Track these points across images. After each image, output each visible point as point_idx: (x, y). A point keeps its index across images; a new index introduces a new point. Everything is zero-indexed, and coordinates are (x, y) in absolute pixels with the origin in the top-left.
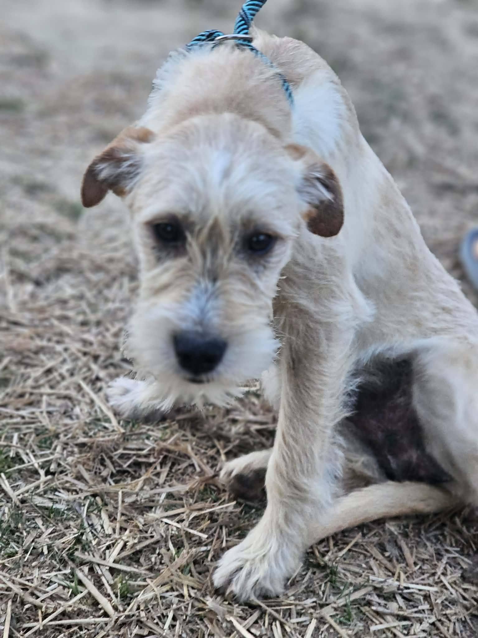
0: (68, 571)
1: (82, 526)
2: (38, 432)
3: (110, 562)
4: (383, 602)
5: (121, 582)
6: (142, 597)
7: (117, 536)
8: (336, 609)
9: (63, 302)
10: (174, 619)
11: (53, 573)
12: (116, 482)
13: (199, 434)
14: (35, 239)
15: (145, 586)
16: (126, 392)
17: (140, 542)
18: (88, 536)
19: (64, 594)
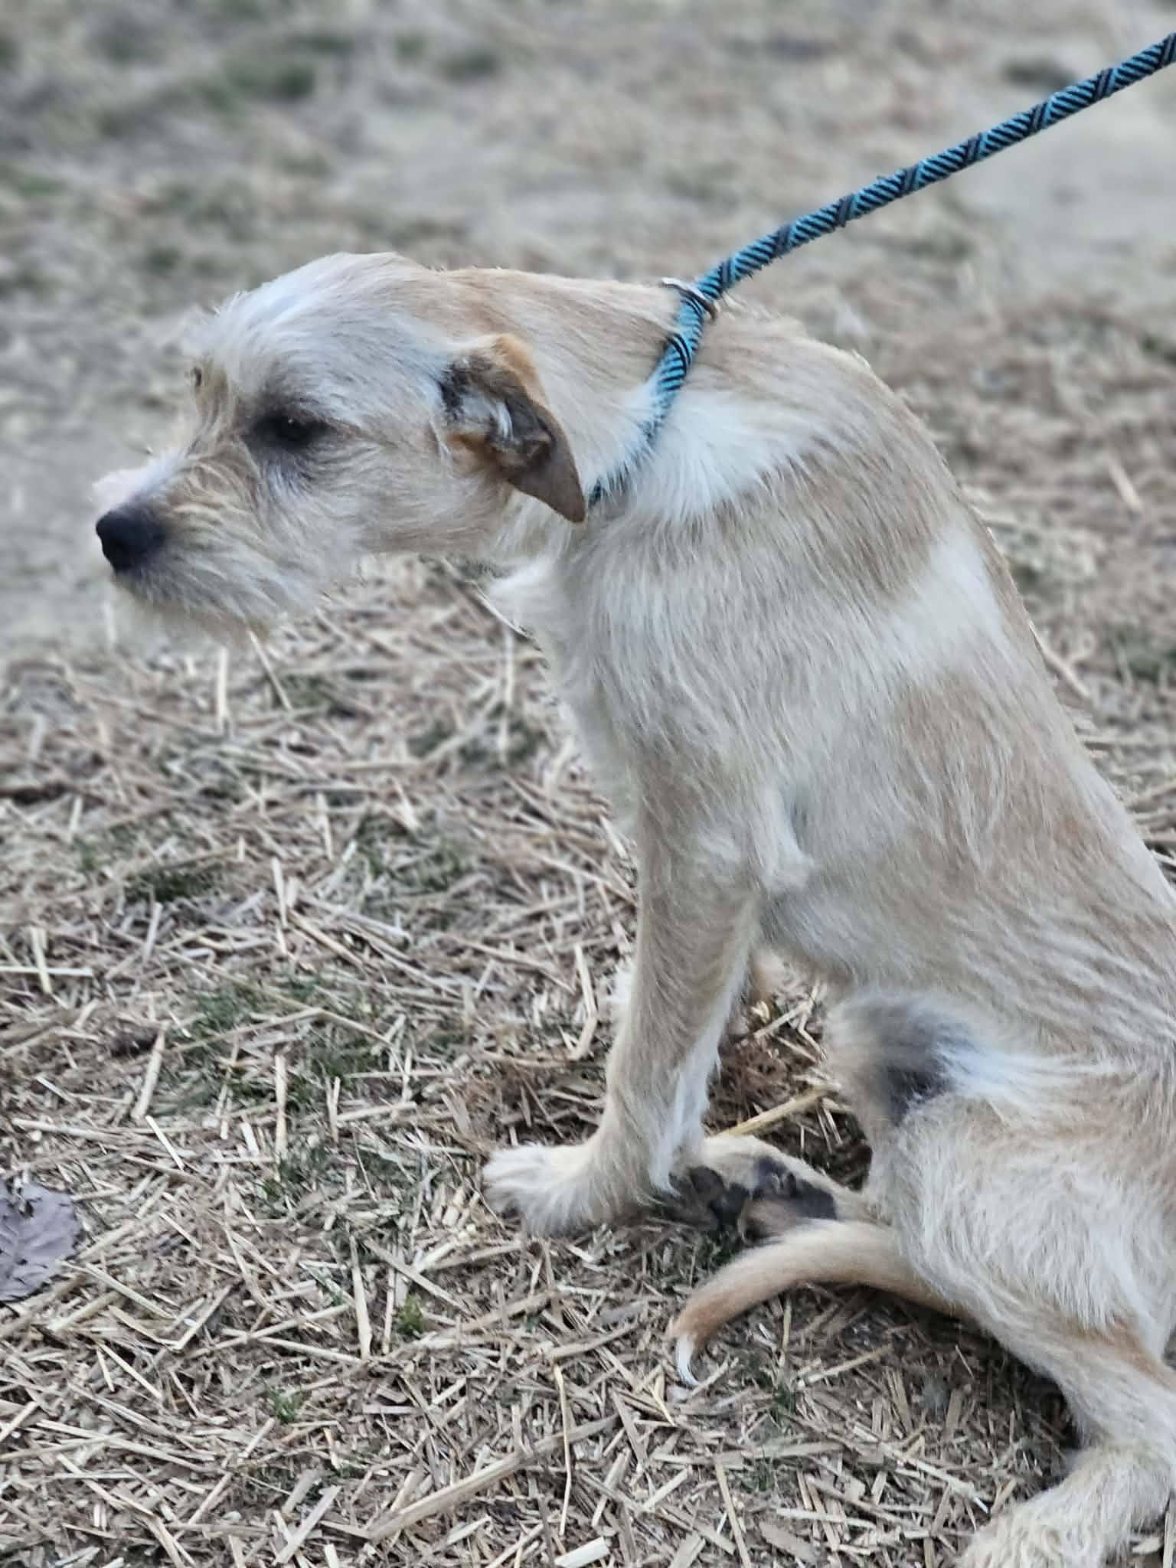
0: (344, 1267)
3: (415, 1270)
7: (455, 1230)
8: (748, 1462)
10: (462, 1392)
11: (320, 1264)
15: (445, 1326)
18: (411, 1219)
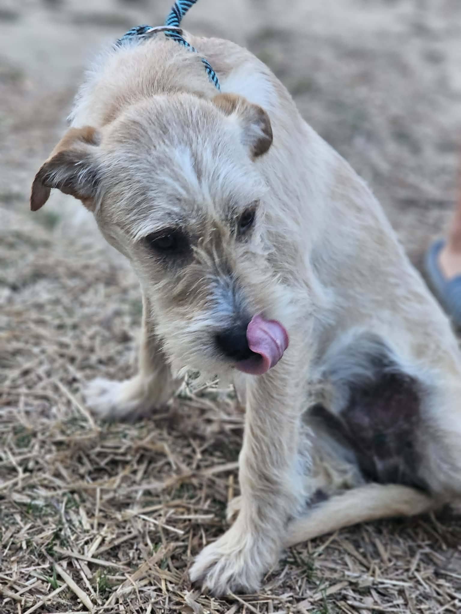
0: (46, 566)
1: (60, 522)
2: (16, 431)
3: (88, 556)
4: (358, 597)
5: (100, 577)
6: (120, 591)
7: (95, 531)
8: (312, 604)
9: (39, 307)
10: (153, 612)
11: (32, 568)
12: (94, 479)
13: (175, 433)
14: (11, 246)
15: (123, 581)
16: (103, 392)
17: (118, 537)
18: (66, 532)
19: (42, 588)
